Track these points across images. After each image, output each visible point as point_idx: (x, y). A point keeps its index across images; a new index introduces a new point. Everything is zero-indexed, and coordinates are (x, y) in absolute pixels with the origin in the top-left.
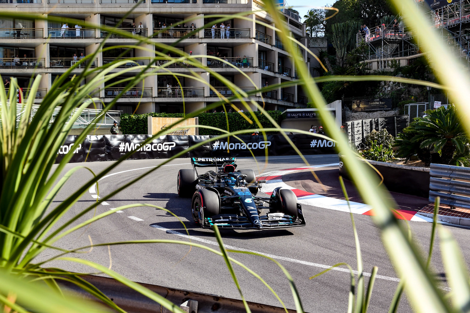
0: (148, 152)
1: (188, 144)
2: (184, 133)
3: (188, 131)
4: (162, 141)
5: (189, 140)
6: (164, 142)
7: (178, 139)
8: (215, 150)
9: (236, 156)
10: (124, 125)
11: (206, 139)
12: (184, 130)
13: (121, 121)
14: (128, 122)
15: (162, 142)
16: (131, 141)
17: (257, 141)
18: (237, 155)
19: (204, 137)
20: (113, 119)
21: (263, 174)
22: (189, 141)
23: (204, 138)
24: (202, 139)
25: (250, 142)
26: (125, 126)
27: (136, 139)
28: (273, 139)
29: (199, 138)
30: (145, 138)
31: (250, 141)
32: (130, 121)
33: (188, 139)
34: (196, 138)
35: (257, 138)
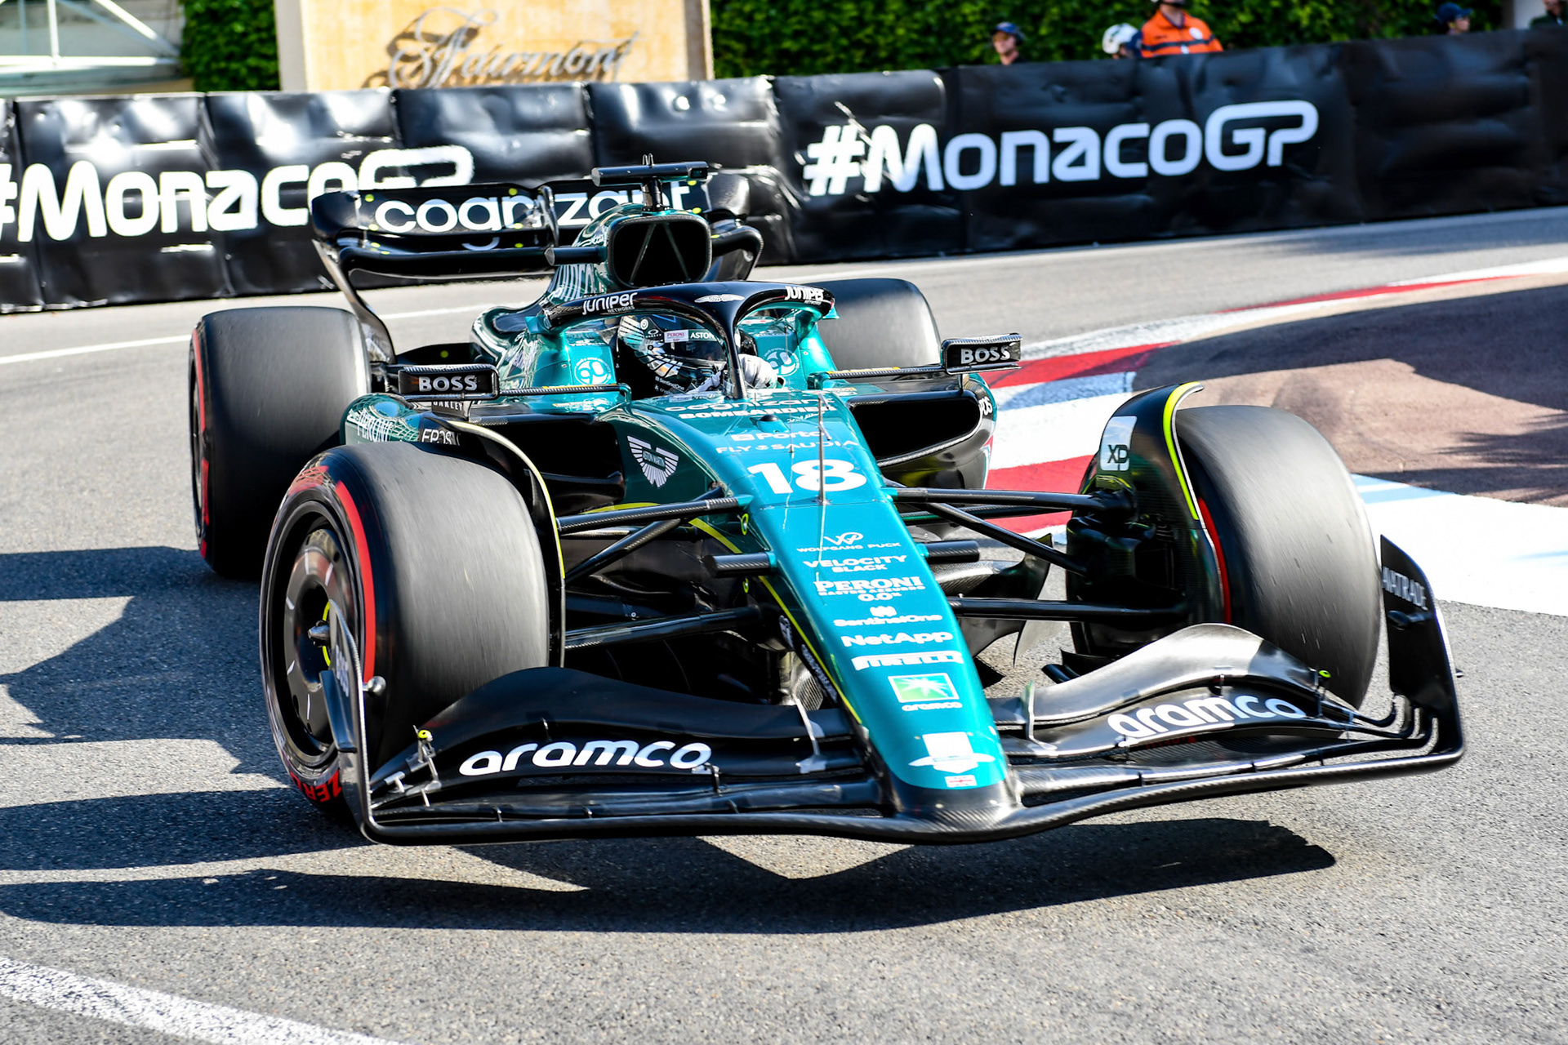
0: (229, 241)
1: (585, 153)
2: (583, 73)
3: (617, 56)
4: (349, 139)
5: (589, 124)
6: (368, 149)
7: (487, 122)
8: (826, 203)
9: (1008, 242)
10: (215, 59)
11: (740, 108)
12: (587, 51)
13: (186, 31)
14: (245, 35)
15: (349, 148)
16: (72, 150)
17: (1196, 102)
18: (1025, 229)
19: (728, 94)
20: (116, 20)
21: (1050, 343)
22: (593, 138)
23: (721, 99)
24: (706, 107)
25: (1131, 119)
26: (222, 72)
27: (116, 129)
28: (1333, 78)
29: (684, 103)
30: (200, 119)
31: (1126, 106)
32: (258, 30)
33: (579, 114)
34: (649, 97)
35: (1193, 76)
